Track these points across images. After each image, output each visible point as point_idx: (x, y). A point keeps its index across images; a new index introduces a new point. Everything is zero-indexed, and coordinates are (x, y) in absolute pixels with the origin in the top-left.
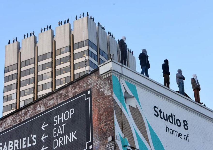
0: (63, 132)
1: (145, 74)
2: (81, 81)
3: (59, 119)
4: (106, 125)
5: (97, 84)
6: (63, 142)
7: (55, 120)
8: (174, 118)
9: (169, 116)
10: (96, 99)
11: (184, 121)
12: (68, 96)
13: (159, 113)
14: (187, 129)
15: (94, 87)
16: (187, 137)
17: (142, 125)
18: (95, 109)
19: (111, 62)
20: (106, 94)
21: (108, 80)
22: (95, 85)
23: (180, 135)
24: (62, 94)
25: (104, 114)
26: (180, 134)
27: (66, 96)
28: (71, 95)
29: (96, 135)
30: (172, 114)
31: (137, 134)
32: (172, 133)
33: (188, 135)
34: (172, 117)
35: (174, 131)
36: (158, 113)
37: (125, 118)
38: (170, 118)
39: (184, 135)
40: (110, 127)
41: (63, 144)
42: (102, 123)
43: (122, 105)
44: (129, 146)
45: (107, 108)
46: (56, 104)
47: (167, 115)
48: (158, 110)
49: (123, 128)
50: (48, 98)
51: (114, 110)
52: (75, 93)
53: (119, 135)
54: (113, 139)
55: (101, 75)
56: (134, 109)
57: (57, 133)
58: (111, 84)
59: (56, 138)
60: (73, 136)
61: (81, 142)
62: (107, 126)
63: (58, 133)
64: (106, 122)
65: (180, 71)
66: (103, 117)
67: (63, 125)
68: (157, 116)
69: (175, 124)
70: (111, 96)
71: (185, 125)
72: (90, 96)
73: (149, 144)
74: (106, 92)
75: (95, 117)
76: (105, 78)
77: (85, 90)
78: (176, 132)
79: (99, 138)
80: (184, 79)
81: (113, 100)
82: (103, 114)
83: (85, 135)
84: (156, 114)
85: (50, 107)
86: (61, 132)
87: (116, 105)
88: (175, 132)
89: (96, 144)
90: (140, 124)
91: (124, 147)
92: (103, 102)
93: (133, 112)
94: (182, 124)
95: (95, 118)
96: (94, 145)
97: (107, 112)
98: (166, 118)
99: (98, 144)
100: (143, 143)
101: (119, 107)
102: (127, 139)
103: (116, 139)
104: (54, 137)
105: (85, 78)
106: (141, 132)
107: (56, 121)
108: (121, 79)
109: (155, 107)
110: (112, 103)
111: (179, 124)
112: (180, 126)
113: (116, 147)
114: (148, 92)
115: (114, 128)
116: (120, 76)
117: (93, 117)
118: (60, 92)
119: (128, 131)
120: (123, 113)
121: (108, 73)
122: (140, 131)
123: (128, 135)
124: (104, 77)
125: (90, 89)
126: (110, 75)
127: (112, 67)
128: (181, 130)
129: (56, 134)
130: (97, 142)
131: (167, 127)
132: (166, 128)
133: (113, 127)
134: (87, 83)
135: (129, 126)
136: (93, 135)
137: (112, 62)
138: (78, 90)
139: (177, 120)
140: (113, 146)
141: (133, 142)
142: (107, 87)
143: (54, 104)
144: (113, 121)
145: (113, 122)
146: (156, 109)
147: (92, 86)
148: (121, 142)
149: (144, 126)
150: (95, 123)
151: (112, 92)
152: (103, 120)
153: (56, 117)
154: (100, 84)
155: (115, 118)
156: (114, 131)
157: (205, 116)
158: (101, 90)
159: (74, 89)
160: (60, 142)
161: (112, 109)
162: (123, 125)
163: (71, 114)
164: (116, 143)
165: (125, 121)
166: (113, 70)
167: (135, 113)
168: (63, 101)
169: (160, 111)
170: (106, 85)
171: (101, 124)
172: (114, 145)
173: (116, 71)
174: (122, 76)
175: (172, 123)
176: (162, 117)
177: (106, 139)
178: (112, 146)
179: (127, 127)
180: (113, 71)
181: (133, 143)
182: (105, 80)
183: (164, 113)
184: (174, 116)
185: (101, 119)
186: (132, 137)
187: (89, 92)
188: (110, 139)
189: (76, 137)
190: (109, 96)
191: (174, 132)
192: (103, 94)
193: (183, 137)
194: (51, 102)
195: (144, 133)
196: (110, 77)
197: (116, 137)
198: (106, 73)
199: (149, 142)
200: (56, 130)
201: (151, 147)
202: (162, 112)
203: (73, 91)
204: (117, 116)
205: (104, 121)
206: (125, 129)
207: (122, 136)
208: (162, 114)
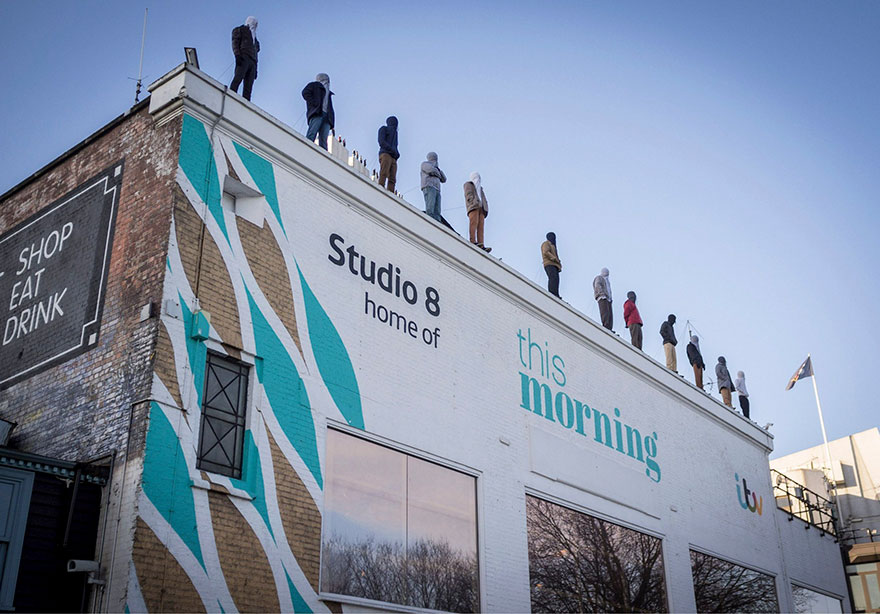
0: (33, 293)
1: (317, 141)
2: (104, 138)
3: (32, 255)
4: (142, 269)
5: (142, 145)
6: (27, 325)
7: (22, 260)
8: (398, 278)
9: (382, 270)
10: (131, 190)
11: (429, 290)
12: (65, 185)
13: (347, 255)
14: (436, 314)
15: (131, 155)
16: (434, 336)
17: (278, 281)
18: (124, 218)
19: (184, 73)
20: (158, 173)
21: (173, 128)
22: (135, 149)
23: (411, 328)
24: (53, 181)
25: (144, 234)
26: (412, 325)
27: (61, 187)
28: (72, 182)
29: (113, 299)
30: (390, 266)
31: (253, 306)
32: (384, 319)
33: (437, 329)
34: (390, 272)
35: (392, 313)
36: (343, 255)
37: (215, 251)
38: (385, 276)
39: (425, 330)
40: (152, 274)
41: (28, 330)
42: (135, 264)
43: (208, 210)
44: (216, 341)
45: (155, 215)
46: (34, 212)
47: (373, 264)
48: (343, 247)
49: (201, 283)
50: (18, 197)
51: (172, 220)
52: (84, 176)
53: (179, 302)
54: (155, 313)
55: (154, 114)
56: (255, 231)
57: (20, 296)
58: (176, 141)
59: (15, 311)
60: (56, 305)
61: (71, 324)
62: (146, 272)
63: (23, 296)
64: (144, 258)
65: (434, 158)
66: (139, 244)
67: (39, 273)
68: (341, 263)
69: (398, 295)
70: (172, 177)
71: (429, 300)
72: (118, 181)
73: (297, 343)
74: (161, 165)
75: (120, 246)
76: (165, 125)
77: (108, 166)
78: (398, 317)
79: (117, 311)
80: (443, 180)
81: (176, 189)
82: (141, 234)
83: (86, 303)
84: (337, 257)
85: (20, 222)
86: (30, 293)
87: (186, 205)
88: (393, 315)
89: (108, 331)
90: (271, 277)
91: (193, 341)
92: (147, 198)
93: (251, 238)
94: (422, 298)
95: (119, 248)
96: (102, 333)
97: (154, 227)
98: (368, 274)
99: (113, 328)
100: (274, 335)
101: (194, 214)
102: (207, 316)
103: (162, 311)
104: (12, 308)
105: (115, 131)
106: (272, 302)
107: (24, 260)
108: (215, 132)
109: (334, 237)
110: (171, 198)
111: (411, 297)
112: (413, 302)
113: (160, 340)
114: (315, 190)
115: (163, 276)
116: (216, 123)
117: (115, 244)
118: (49, 177)
119: (221, 292)
120: (210, 235)
121: (173, 106)
122: (268, 298)
123: (216, 305)
124: (161, 123)
125: (122, 162)
126: (178, 112)
127: (184, 87)
128: (418, 313)
129: (16, 301)
130: (111, 323)
131: (369, 299)
132: (367, 301)
133: (159, 275)
134: (117, 146)
135: (227, 278)
136: (107, 301)
137: (189, 73)
138: (91, 168)
139: (407, 284)
140: (151, 336)
141: (236, 330)
142: (165, 151)
143: (30, 211)
144: (163, 254)
145: (164, 259)
146: (337, 242)
147: (128, 152)
148: (183, 324)
149: (287, 285)
150: (117, 262)
151: (175, 167)
152: (139, 251)
153: (27, 249)
154: (149, 145)
155: (170, 246)
156: (162, 286)
157: (495, 285)
158: (148, 161)
159: (84, 165)
160: (22, 325)
161: (168, 218)
162: (202, 272)
163: (63, 239)
164: (163, 326)
165: (214, 261)
166: (187, 97)
167: (256, 240)
168: (52, 201)
169: (351, 250)
170: (164, 146)
171: (130, 266)
172: (154, 331)
173: (199, 104)
174: (221, 121)
175: (389, 290)
176: (357, 266)
177: (138, 310)
178: (150, 333)
179: (216, 278)
180: (186, 101)
181: (234, 334)
182: (164, 132)
183: (363, 258)
184: (398, 271)
185: (133, 249)
186: (233, 312)
187: (118, 171)
188: (145, 312)
189: (61, 307)
190: (166, 177)
191: (390, 317)
192: (152, 172)
193: (419, 334)
194: (24, 207)
195: (283, 306)
196: (177, 120)
197: (163, 305)
198: (168, 109)
199: (298, 337)
200: (19, 290)
201: (301, 351)
202: (357, 255)
203: (80, 172)
204: (182, 241)
205: (142, 254)
206: (210, 287)
207: (192, 304)
208: (357, 261)
